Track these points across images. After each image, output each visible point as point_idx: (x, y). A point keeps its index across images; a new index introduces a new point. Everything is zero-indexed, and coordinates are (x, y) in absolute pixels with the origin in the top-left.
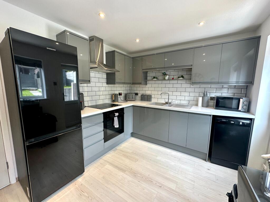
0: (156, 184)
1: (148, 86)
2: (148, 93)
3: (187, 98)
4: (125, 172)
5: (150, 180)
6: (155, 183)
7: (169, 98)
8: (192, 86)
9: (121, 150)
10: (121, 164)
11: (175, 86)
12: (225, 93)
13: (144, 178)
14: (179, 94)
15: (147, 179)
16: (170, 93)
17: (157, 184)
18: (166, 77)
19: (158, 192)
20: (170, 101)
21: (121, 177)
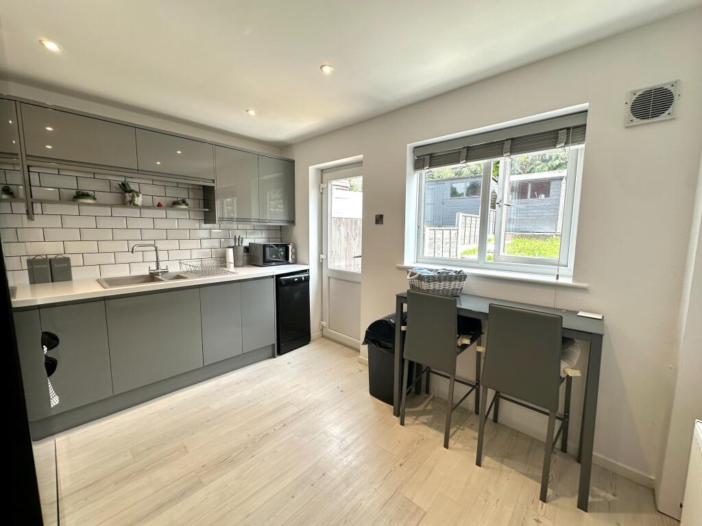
1: (39, 221)
2: (51, 249)
3: (196, 254)
4: (201, 483)
7: (160, 259)
8: (204, 226)
9: (77, 491)
11: (159, 224)
12: (259, 239)
13: (248, 446)
14: (175, 245)
16: (160, 245)
18: (136, 199)
20: (163, 266)
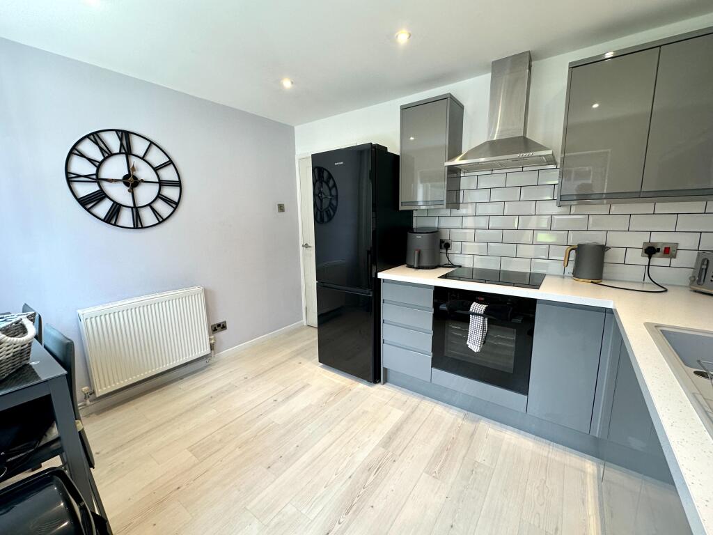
0: (339, 523)
4: (384, 447)
5: (354, 508)
6: (341, 520)
10: (410, 438)
13: (363, 490)
15: (357, 499)
17: (337, 527)
19: (312, 521)
21: (367, 440)
